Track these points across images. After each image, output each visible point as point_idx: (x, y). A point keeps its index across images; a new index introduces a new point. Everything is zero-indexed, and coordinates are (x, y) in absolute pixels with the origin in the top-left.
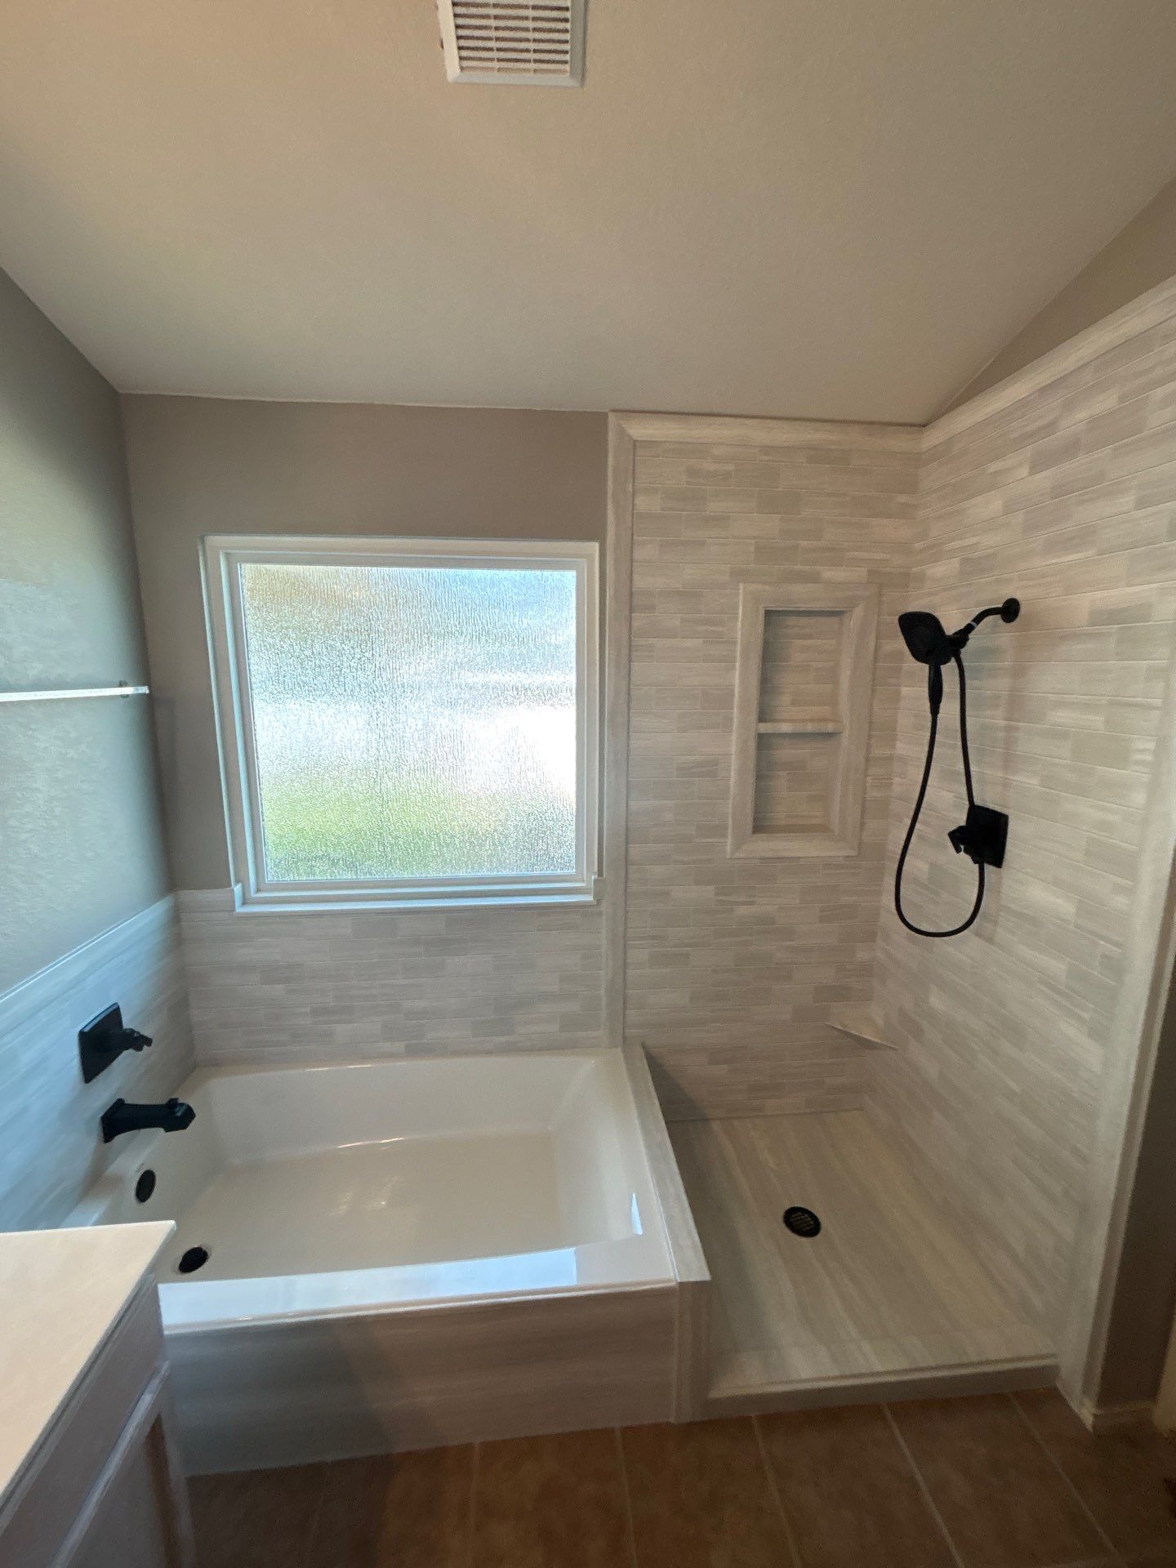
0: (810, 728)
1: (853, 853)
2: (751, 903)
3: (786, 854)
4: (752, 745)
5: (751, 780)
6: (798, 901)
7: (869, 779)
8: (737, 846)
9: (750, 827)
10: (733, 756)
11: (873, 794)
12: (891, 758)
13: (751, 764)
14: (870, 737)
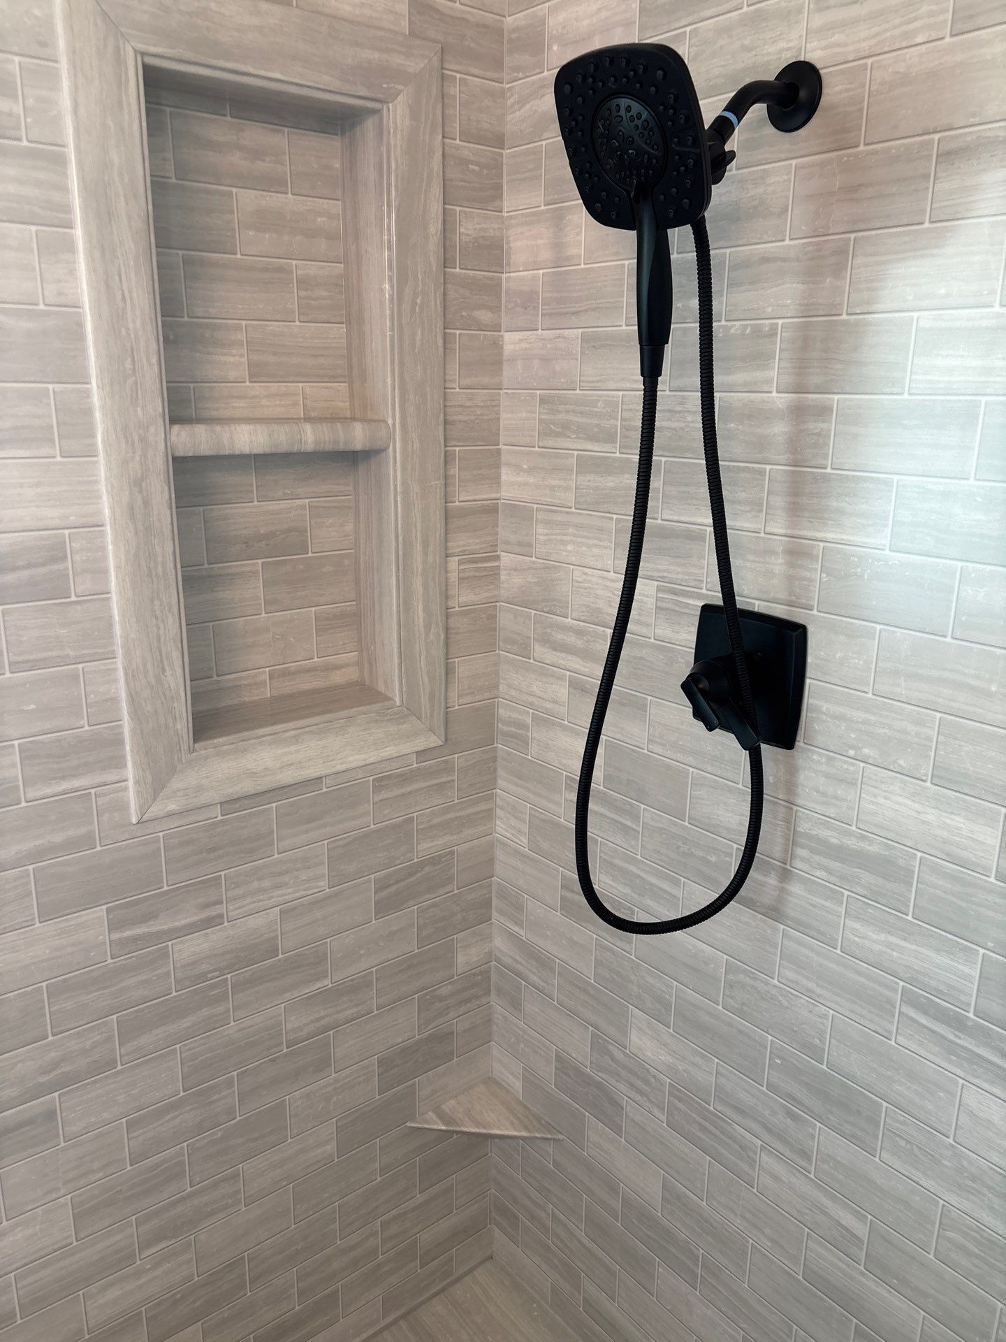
0: (310, 437)
1: (434, 741)
2: (209, 923)
3: (287, 777)
4: (160, 493)
5: (171, 596)
6: (323, 883)
7: (453, 563)
8: (156, 785)
9: (183, 725)
10: (108, 529)
11: (465, 597)
12: (492, 510)
13: (166, 549)
14: (448, 459)
